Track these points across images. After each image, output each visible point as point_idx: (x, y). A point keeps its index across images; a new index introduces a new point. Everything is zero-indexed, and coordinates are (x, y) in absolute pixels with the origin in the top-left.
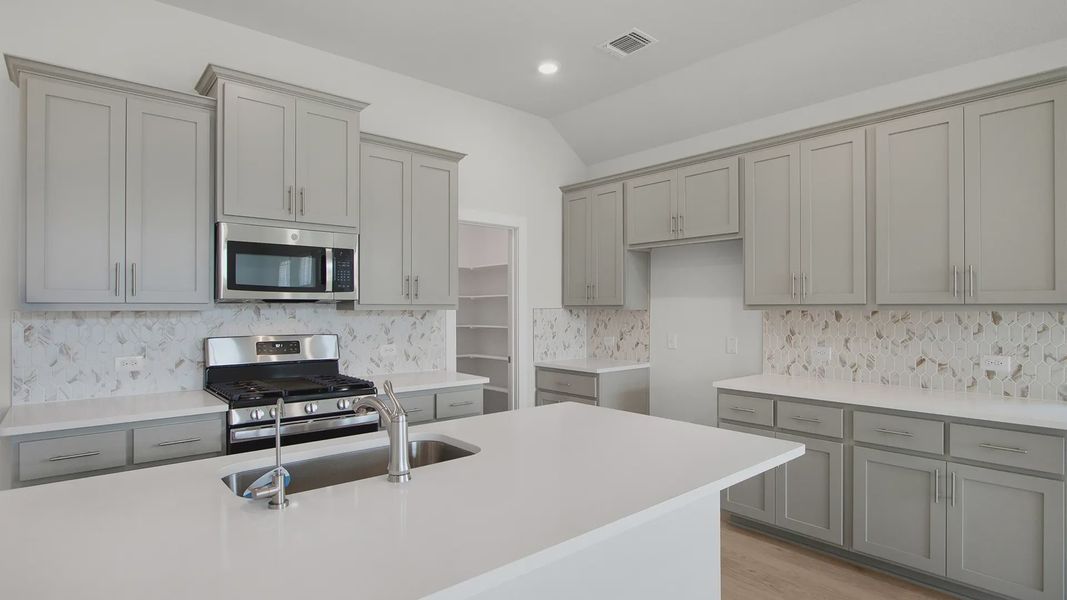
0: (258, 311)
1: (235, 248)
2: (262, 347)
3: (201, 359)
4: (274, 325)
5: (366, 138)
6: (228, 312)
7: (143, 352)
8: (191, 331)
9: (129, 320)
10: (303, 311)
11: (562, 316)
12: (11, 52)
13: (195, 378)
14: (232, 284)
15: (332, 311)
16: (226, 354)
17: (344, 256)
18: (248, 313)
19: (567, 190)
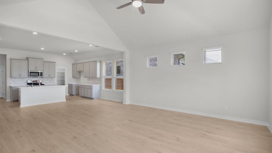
0: (33, 78)
1: (30, 72)
2: (33, 81)
3: (27, 82)
4: (35, 79)
5: (44, 62)
6: (30, 78)
7: (21, 81)
8: (26, 80)
9: (20, 79)
10: (38, 78)
11: (73, 79)
12: (11, 58)
13: (27, 84)
14: (30, 76)
15: (41, 78)
16: (29, 82)
17: (41, 73)
18: (32, 78)
19: (73, 64)
